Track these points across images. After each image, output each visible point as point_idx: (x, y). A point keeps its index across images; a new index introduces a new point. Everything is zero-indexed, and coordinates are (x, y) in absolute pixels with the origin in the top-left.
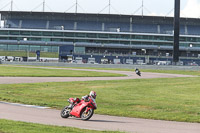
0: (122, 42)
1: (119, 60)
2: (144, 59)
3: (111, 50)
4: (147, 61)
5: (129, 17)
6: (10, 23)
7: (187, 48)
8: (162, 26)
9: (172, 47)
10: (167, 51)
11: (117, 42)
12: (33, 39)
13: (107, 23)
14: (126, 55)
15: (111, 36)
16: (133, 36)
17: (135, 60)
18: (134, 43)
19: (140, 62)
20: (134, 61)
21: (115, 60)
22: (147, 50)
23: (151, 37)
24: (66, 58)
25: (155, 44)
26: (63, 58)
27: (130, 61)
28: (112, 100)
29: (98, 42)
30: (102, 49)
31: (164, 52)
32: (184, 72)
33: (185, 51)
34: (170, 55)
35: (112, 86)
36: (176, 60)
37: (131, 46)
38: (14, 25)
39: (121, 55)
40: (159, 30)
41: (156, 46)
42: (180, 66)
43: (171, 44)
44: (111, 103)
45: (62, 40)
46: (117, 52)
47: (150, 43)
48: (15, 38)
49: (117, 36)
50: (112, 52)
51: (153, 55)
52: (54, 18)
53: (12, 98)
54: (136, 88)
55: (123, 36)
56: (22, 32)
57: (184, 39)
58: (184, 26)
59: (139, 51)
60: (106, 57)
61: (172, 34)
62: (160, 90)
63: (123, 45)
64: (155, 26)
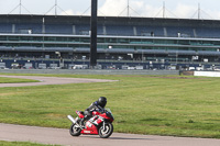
0: (34, 45)
1: (31, 65)
2: (58, 63)
3: (22, 54)
4: (62, 65)
5: (41, 17)
7: (106, 50)
8: (77, 26)
9: (89, 49)
10: (84, 54)
11: (28, 45)
13: (17, 25)
15: (22, 38)
16: (46, 38)
17: (48, 64)
18: (46, 45)
19: (54, 66)
20: (48, 66)
21: (27, 65)
22: (62, 53)
23: (65, 39)
25: (70, 46)
27: (43, 65)
28: (23, 108)
29: (9, 45)
30: (13, 53)
31: (80, 54)
32: (102, 77)
33: (103, 54)
34: (87, 57)
36: (93, 63)
37: (44, 49)
39: (33, 59)
40: (74, 31)
41: (71, 49)
42: (98, 70)
43: (88, 46)
46: (29, 56)
47: (65, 45)
49: (29, 38)
50: (23, 56)
51: (67, 58)
54: (49, 95)
55: (35, 38)
57: (102, 40)
58: (101, 26)
59: (52, 54)
60: (17, 62)
61: (88, 34)
62: (76, 97)
63: (35, 48)
64: (71, 26)
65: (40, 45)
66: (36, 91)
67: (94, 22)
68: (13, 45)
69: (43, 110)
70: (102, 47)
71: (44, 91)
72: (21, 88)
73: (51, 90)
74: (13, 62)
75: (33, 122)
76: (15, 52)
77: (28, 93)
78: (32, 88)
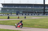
0: (31, 10)
1: (31, 15)
2: (36, 14)
3: (29, 12)
5: (33, 4)
6: (4, 6)
7: (47, 11)
8: (41, 6)
9: (43, 11)
10: (42, 12)
11: (30, 10)
12: (10, 10)
13: (27, 6)
14: (32, 13)
16: (34, 9)
18: (34, 10)
19: (36, 15)
20: (34, 15)
21: (30, 15)
23: (38, 9)
24: (18, 14)
25: (39, 10)
26: (17, 14)
27: (33, 15)
28: (29, 24)
30: (26, 12)
31: (41, 12)
32: (46, 17)
34: (43, 13)
35: (29, 21)
36: (44, 14)
37: (33, 11)
38: (5, 7)
39: (31, 13)
41: (39, 11)
43: (43, 10)
44: (29, 25)
45: (17, 10)
48: (5, 10)
49: (30, 9)
50: (29, 13)
51: (38, 13)
52: (15, 5)
53: (5, 24)
55: (31, 9)
56: (7, 8)
57: (46, 9)
58: (46, 6)
59: (35, 12)
60: (28, 14)
61: (43, 8)
62: (40, 21)
63: (31, 11)
64: (39, 6)
65: (33, 10)
66: (32, 20)
67: (44, 5)
68: (27, 10)
69: (33, 24)
70: (46, 11)
71: (34, 20)
72: (28, 19)
73: (35, 20)
74: (27, 14)
75: (31, 27)
76: (27, 12)
77: (30, 21)
78: (31, 19)
